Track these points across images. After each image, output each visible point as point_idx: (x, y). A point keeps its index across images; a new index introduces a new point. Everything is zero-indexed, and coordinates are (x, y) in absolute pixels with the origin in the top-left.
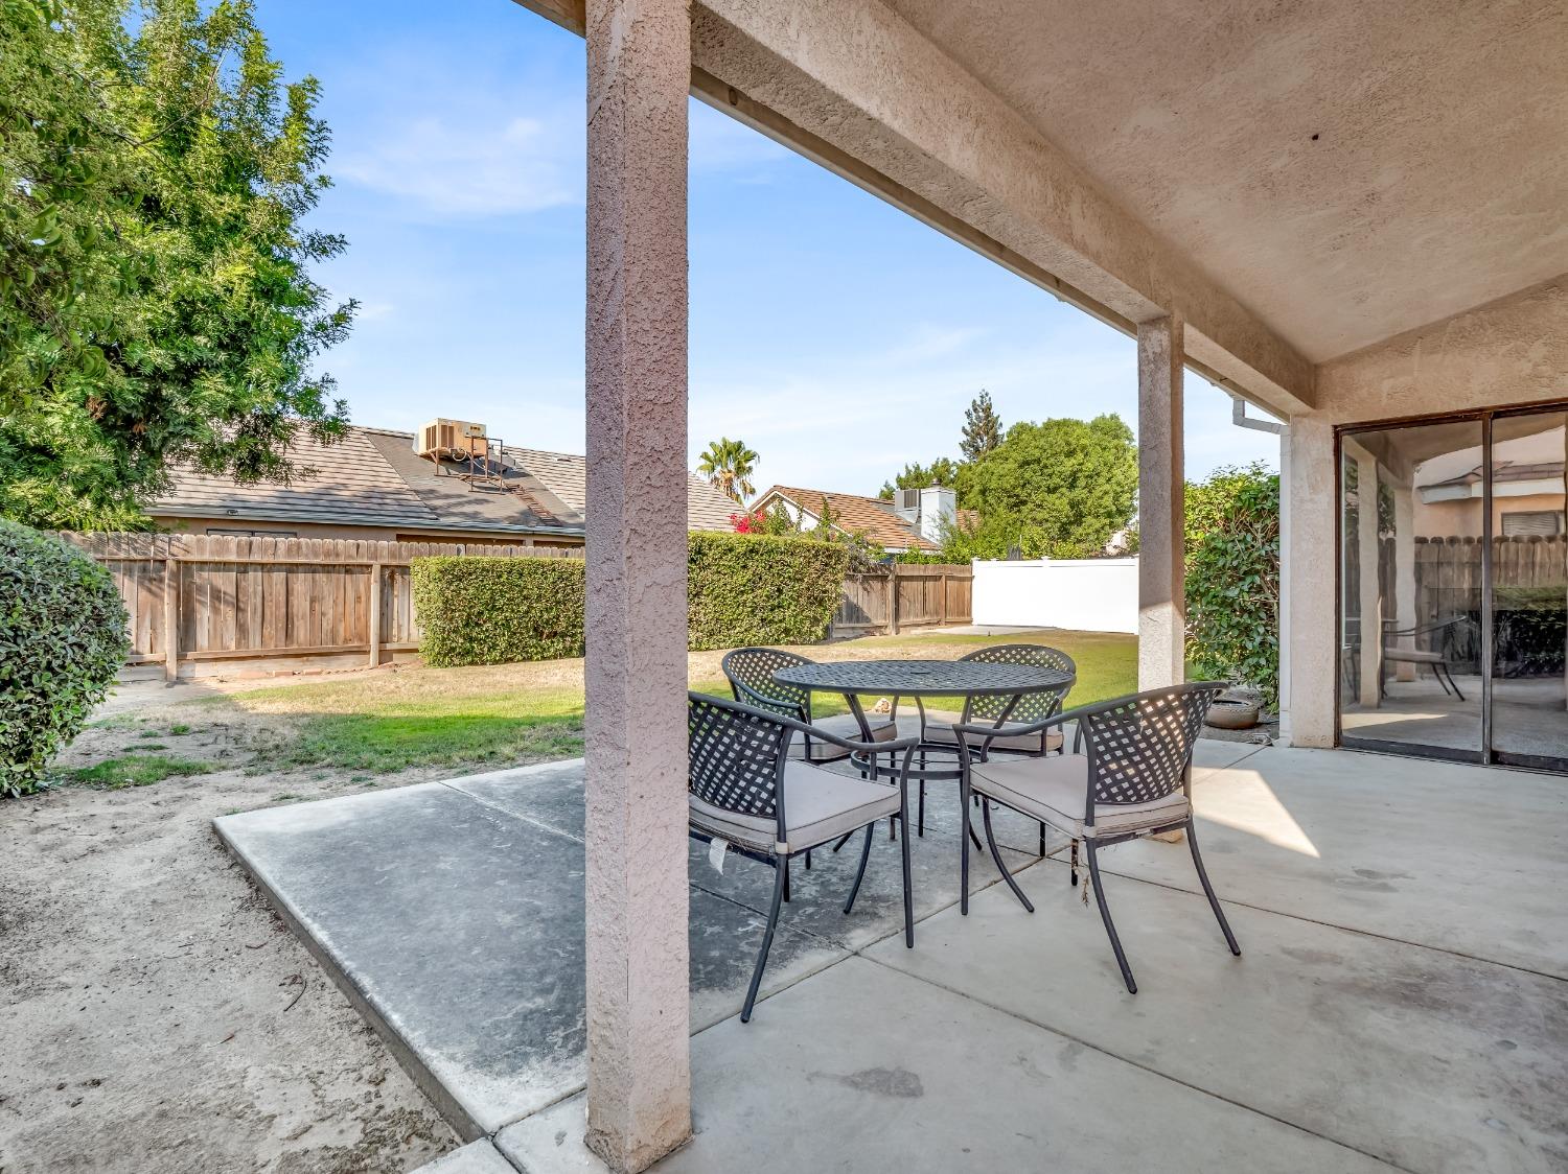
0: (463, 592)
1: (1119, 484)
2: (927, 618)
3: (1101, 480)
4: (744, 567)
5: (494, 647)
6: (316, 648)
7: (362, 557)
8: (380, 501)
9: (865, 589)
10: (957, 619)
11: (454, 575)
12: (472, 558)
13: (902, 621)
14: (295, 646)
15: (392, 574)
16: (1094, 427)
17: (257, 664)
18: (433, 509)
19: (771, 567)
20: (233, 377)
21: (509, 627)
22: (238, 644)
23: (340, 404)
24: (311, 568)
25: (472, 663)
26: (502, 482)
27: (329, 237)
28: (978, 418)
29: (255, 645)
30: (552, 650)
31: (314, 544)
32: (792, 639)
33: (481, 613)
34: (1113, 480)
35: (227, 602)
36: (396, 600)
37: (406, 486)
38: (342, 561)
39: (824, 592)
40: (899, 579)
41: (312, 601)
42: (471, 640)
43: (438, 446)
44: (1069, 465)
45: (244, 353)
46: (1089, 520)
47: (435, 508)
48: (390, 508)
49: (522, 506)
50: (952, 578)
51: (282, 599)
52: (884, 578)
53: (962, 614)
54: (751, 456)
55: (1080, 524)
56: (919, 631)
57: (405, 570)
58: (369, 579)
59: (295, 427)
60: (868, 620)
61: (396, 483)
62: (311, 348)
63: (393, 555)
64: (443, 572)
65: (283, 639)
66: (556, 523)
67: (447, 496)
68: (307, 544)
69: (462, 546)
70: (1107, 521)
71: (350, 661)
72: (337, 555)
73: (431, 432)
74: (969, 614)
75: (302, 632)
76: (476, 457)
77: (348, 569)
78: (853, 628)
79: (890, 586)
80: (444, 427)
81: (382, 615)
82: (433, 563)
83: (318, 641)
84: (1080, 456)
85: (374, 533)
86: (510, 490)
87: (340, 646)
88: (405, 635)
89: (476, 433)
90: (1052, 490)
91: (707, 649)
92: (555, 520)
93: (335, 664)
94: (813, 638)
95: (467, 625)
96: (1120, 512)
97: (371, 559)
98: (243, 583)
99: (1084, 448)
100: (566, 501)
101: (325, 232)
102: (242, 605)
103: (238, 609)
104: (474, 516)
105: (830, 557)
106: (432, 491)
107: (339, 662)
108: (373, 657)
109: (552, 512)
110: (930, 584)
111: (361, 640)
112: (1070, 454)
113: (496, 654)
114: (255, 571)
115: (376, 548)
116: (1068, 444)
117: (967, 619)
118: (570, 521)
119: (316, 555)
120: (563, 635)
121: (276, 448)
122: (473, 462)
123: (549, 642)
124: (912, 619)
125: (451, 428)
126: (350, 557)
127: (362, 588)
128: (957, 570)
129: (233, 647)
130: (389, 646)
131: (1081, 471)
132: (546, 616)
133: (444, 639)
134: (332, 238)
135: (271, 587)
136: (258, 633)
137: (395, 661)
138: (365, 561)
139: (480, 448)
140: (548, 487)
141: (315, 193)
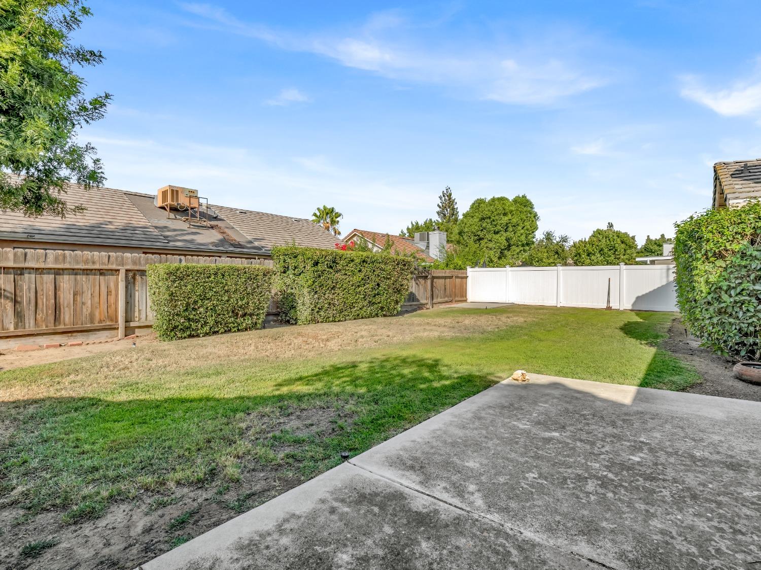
0: (183, 288)
1: (527, 230)
2: (446, 299)
3: (520, 228)
4: (360, 271)
5: (206, 323)
6: (78, 327)
7: (112, 264)
8: (132, 232)
9: (417, 284)
10: (460, 299)
11: (176, 276)
12: (189, 265)
13: (435, 301)
14: (62, 326)
15: (133, 276)
16: (516, 201)
17: (30, 340)
18: (166, 237)
19: (374, 271)
20: (12, 135)
21: (216, 311)
22: (16, 327)
23: (96, 161)
24: (74, 272)
25: (191, 336)
26: (208, 223)
27: (91, 52)
28: (445, 200)
29: (30, 326)
30: (244, 325)
31: (76, 255)
32: (384, 313)
33: (195, 302)
34: (525, 228)
35: (7, 298)
36: (137, 294)
37: (150, 224)
38: (97, 266)
39: (402, 285)
40: (433, 278)
41: (75, 294)
42: (189, 320)
43: (169, 201)
44: (505, 219)
45: (22, 119)
46: (513, 248)
47: (167, 237)
48: (138, 236)
49: (220, 237)
50: (457, 277)
51: (51, 293)
52: (426, 277)
53: (462, 296)
54: (338, 215)
55: (509, 250)
56: (442, 306)
57: (143, 273)
58: (117, 279)
59: (67, 178)
60: (418, 300)
61: (143, 222)
62: (76, 123)
63: (134, 263)
64: (170, 274)
65: (53, 321)
66: (240, 246)
67: (175, 230)
68: (70, 255)
69: (183, 257)
70: (522, 248)
71: (103, 335)
72: (94, 263)
73: (164, 193)
74: (466, 296)
75: (67, 316)
76: (192, 208)
77: (102, 272)
78: (411, 305)
79: (429, 282)
80: (173, 191)
81: (127, 303)
82: (162, 268)
83: (80, 322)
84: (510, 216)
85: (123, 250)
86: (212, 227)
87: (97, 325)
88: (143, 316)
89: (193, 194)
90: (496, 233)
91: (339, 321)
92: (240, 245)
93: (93, 338)
94: (395, 312)
95: (186, 310)
96: (528, 244)
97: (119, 265)
98: (20, 283)
99: (511, 212)
100: (245, 234)
101: (88, 48)
102: (19, 299)
103: (16, 302)
104: (191, 241)
105: (405, 265)
106: (166, 227)
107: (96, 336)
108: (121, 331)
109: (238, 240)
110: (448, 280)
111: (112, 320)
112: (505, 214)
113: (206, 329)
114: (30, 273)
115: (122, 258)
116: (504, 209)
117: (464, 299)
118: (249, 246)
119: (77, 263)
120: (251, 315)
121: (53, 192)
122: (190, 211)
123: (242, 320)
124: (439, 300)
125: (177, 191)
126: (103, 264)
127: (112, 285)
128: (460, 273)
129: (12, 328)
130: (132, 324)
131: (510, 223)
132: (240, 303)
133: (170, 320)
134: (92, 53)
135: (42, 284)
136: (32, 317)
137: (137, 334)
138: (114, 267)
139: (194, 204)
140: (235, 226)
141: (79, 18)
